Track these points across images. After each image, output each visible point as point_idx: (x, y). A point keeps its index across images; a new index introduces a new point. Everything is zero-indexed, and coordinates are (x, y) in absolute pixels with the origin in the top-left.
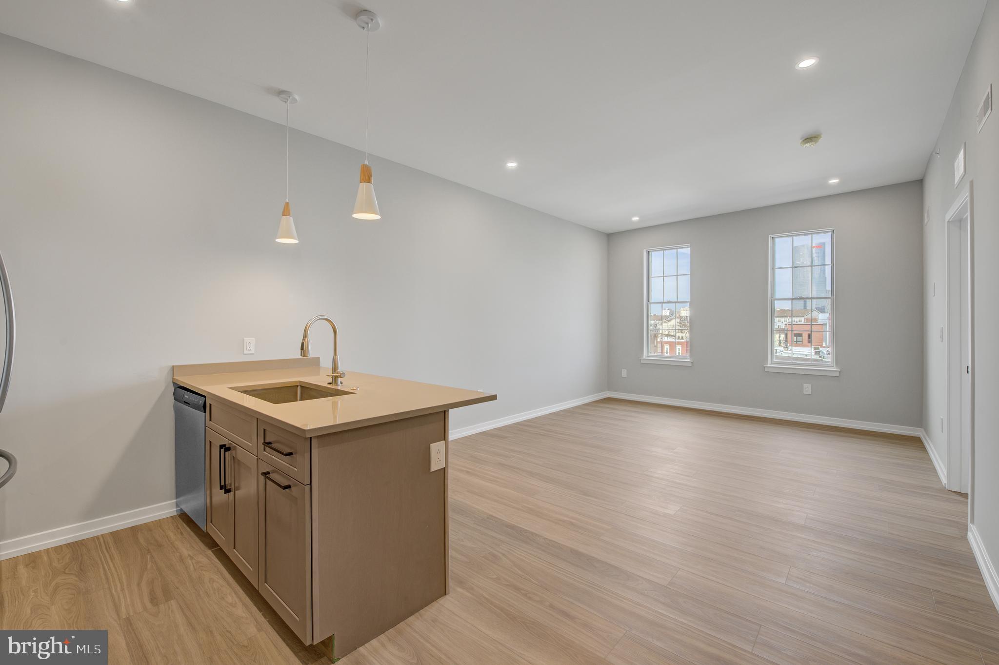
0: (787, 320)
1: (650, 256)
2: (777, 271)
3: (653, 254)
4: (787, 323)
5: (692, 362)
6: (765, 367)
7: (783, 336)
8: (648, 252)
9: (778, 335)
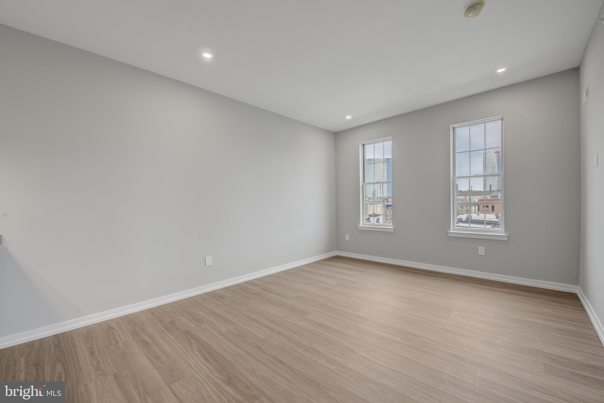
0: (480, 197)
1: (365, 149)
2: (457, 155)
3: (367, 147)
4: (480, 199)
5: (394, 229)
6: (448, 233)
7: (477, 207)
8: (363, 145)
9: (474, 207)
